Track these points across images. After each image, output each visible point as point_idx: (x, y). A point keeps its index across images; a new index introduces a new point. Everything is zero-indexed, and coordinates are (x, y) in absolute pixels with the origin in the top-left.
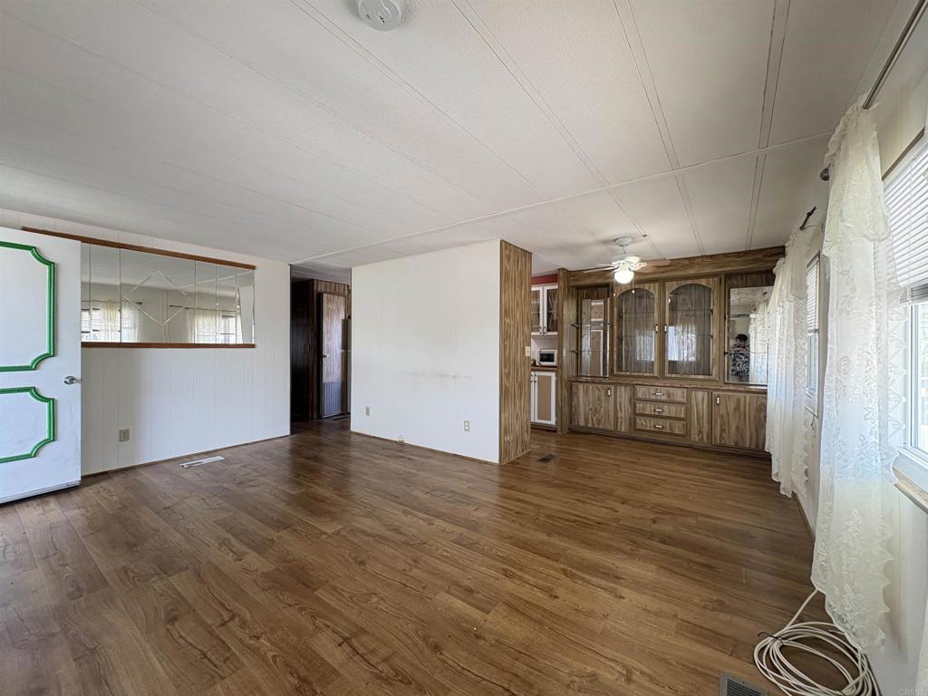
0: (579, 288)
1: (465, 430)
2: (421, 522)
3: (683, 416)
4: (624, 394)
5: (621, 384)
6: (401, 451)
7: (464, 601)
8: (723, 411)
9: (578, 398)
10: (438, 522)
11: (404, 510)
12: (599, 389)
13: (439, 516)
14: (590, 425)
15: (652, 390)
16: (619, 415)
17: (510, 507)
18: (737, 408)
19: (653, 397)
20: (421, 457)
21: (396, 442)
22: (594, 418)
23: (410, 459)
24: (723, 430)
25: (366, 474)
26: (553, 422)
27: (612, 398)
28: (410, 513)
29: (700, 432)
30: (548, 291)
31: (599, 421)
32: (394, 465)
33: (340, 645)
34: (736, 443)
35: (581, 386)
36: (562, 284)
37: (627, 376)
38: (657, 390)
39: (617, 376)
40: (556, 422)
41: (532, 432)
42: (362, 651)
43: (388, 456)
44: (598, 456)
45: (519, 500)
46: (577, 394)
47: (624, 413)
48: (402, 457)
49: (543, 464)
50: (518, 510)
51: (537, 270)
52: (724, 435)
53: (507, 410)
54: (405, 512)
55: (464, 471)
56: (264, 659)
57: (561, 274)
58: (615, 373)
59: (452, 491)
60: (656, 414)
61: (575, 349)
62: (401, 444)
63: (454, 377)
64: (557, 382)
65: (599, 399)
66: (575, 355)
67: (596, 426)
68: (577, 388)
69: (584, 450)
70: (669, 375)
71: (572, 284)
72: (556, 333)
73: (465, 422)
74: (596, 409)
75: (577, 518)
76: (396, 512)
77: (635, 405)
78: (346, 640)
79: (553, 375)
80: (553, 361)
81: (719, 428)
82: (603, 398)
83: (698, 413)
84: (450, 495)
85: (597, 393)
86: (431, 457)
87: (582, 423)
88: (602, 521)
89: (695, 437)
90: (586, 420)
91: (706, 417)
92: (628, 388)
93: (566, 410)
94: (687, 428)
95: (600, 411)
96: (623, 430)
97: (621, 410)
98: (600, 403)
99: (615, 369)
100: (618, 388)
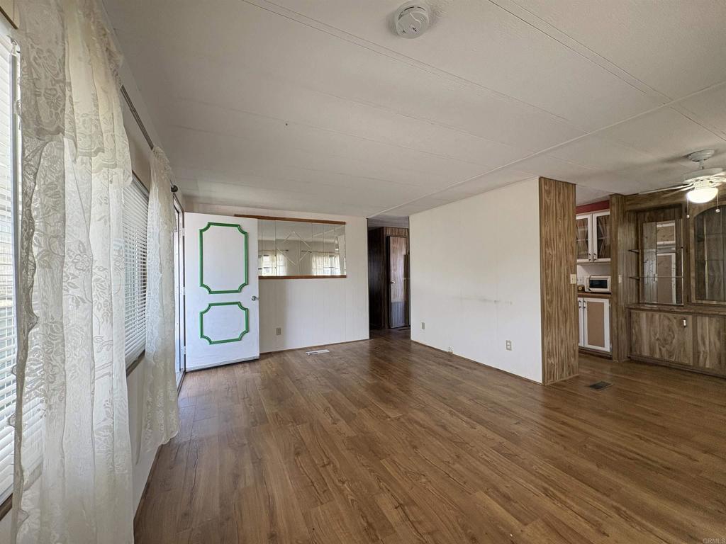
0: (637, 212)
1: (507, 349)
2: (464, 424)
4: (708, 326)
5: (703, 315)
6: (449, 360)
7: (502, 506)
9: (639, 325)
10: (479, 427)
11: (451, 411)
12: (669, 319)
13: (481, 422)
14: (657, 356)
16: (702, 348)
17: (554, 428)
20: (467, 368)
21: (446, 352)
22: (663, 350)
23: (457, 368)
25: (421, 376)
26: (607, 348)
27: (689, 331)
28: (455, 415)
30: (597, 218)
31: (670, 354)
32: (444, 372)
33: (396, 508)
35: (643, 315)
36: (614, 209)
37: (714, 306)
39: (697, 304)
40: (611, 349)
41: (580, 356)
42: (412, 518)
43: (439, 364)
44: (669, 392)
45: (563, 423)
46: (638, 323)
47: (709, 348)
48: (451, 366)
49: (594, 391)
50: (563, 433)
51: (581, 199)
53: (550, 334)
54: (452, 414)
55: (507, 386)
56: (346, 499)
57: (614, 200)
58: (694, 301)
59: (493, 402)
61: (634, 274)
62: (450, 354)
63: (495, 301)
64: (611, 309)
65: (670, 329)
66: (634, 281)
67: (666, 358)
68: (638, 316)
69: (648, 382)
71: (630, 208)
72: (609, 260)
73: (507, 342)
74: (665, 340)
75: (638, 457)
76: (443, 411)
78: (400, 505)
79: (606, 302)
80: (606, 287)
82: (675, 327)
84: (493, 405)
85: (666, 322)
86: (475, 369)
87: (646, 352)
88: (670, 465)
90: (652, 349)
92: (714, 320)
93: (624, 337)
95: (671, 342)
96: (707, 366)
97: (704, 344)
98: (671, 333)
99: (693, 297)
100: (699, 318)
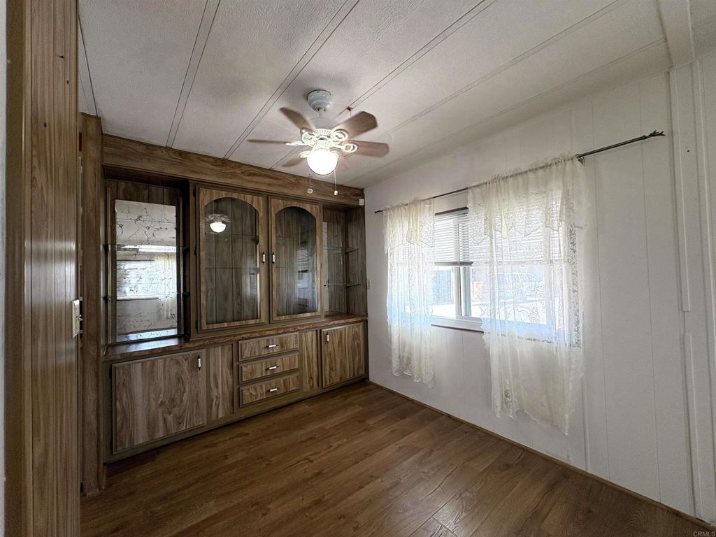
3: (297, 367)
4: (219, 359)
5: (216, 344)
8: (330, 349)
9: (131, 391)
12: (178, 362)
14: (160, 434)
15: (263, 342)
16: (214, 393)
18: (340, 342)
19: (264, 352)
22: (170, 418)
24: (331, 369)
27: (202, 372)
29: (311, 378)
31: (179, 420)
34: (341, 378)
35: (138, 367)
38: (268, 341)
39: (208, 331)
47: (221, 390)
52: (333, 374)
58: (205, 327)
60: (269, 373)
65: (179, 380)
67: (173, 430)
68: (128, 373)
70: (277, 319)
71: (110, 161)
74: (172, 400)
77: (239, 369)
81: (328, 368)
82: (186, 375)
83: (308, 357)
85: (174, 370)
87: (141, 438)
89: (307, 387)
90: (152, 426)
91: (315, 359)
92: (227, 349)
94: (300, 379)
95: (181, 401)
96: (220, 416)
97: (217, 386)
98: (180, 385)
99: (204, 321)
100: (212, 350)
